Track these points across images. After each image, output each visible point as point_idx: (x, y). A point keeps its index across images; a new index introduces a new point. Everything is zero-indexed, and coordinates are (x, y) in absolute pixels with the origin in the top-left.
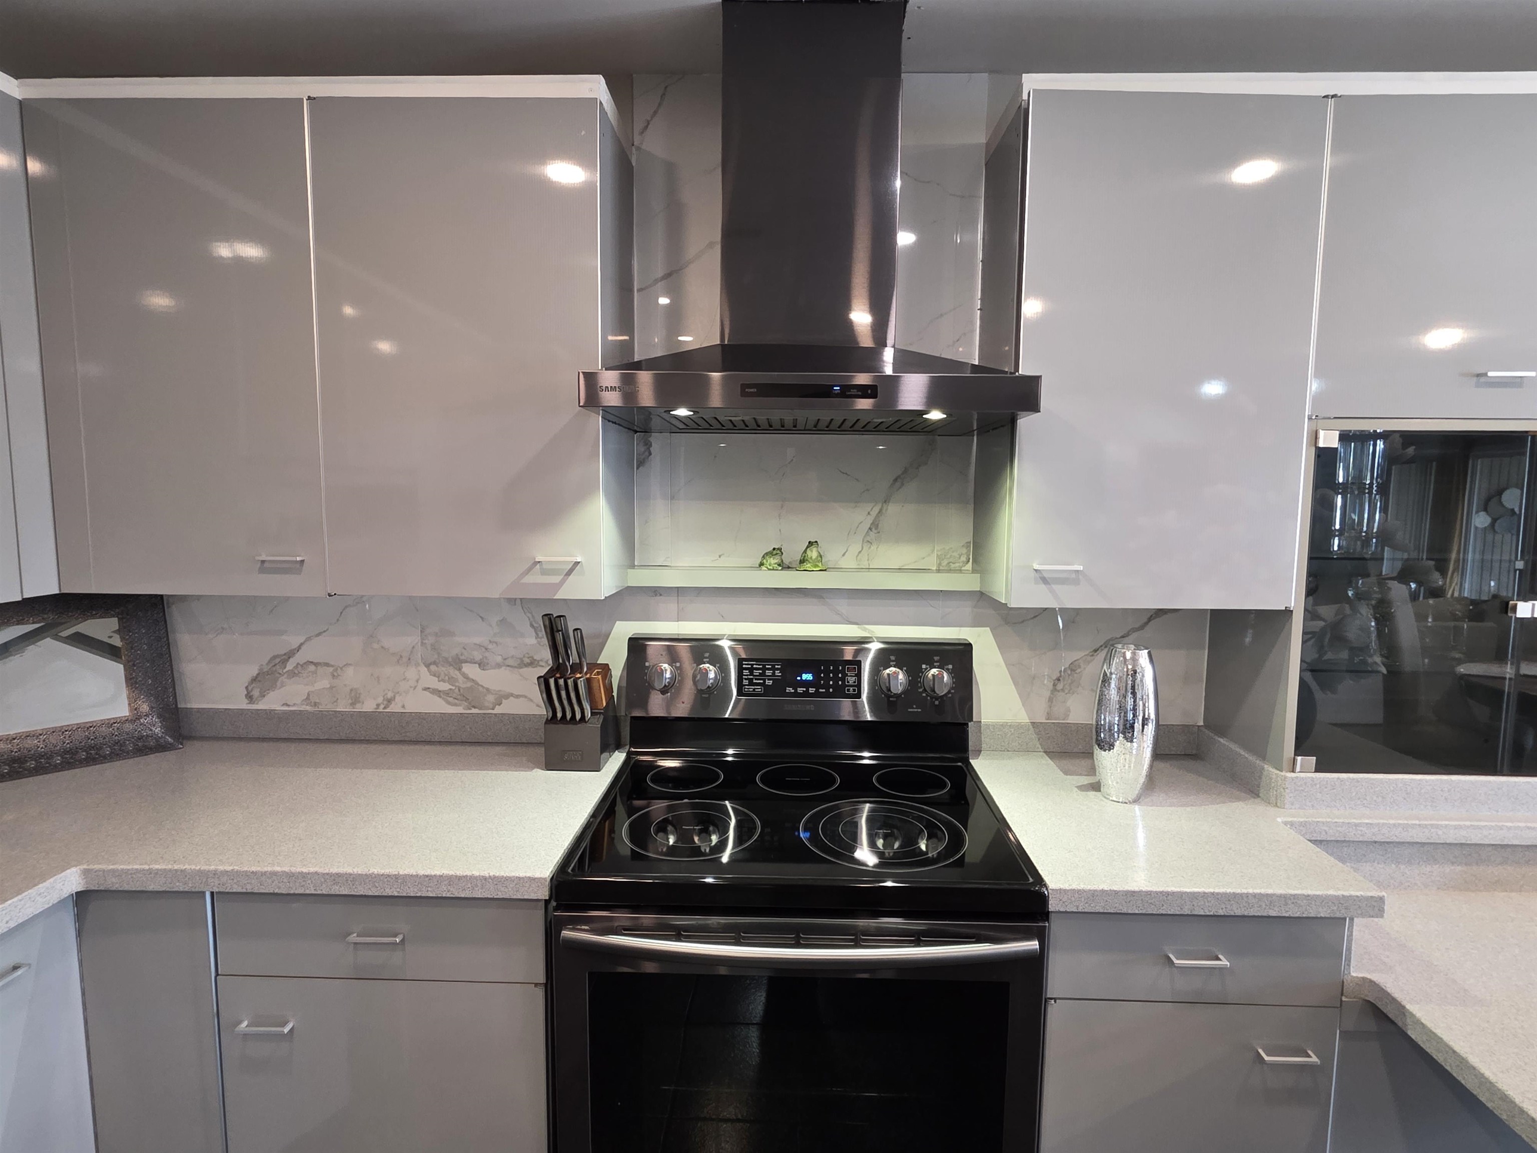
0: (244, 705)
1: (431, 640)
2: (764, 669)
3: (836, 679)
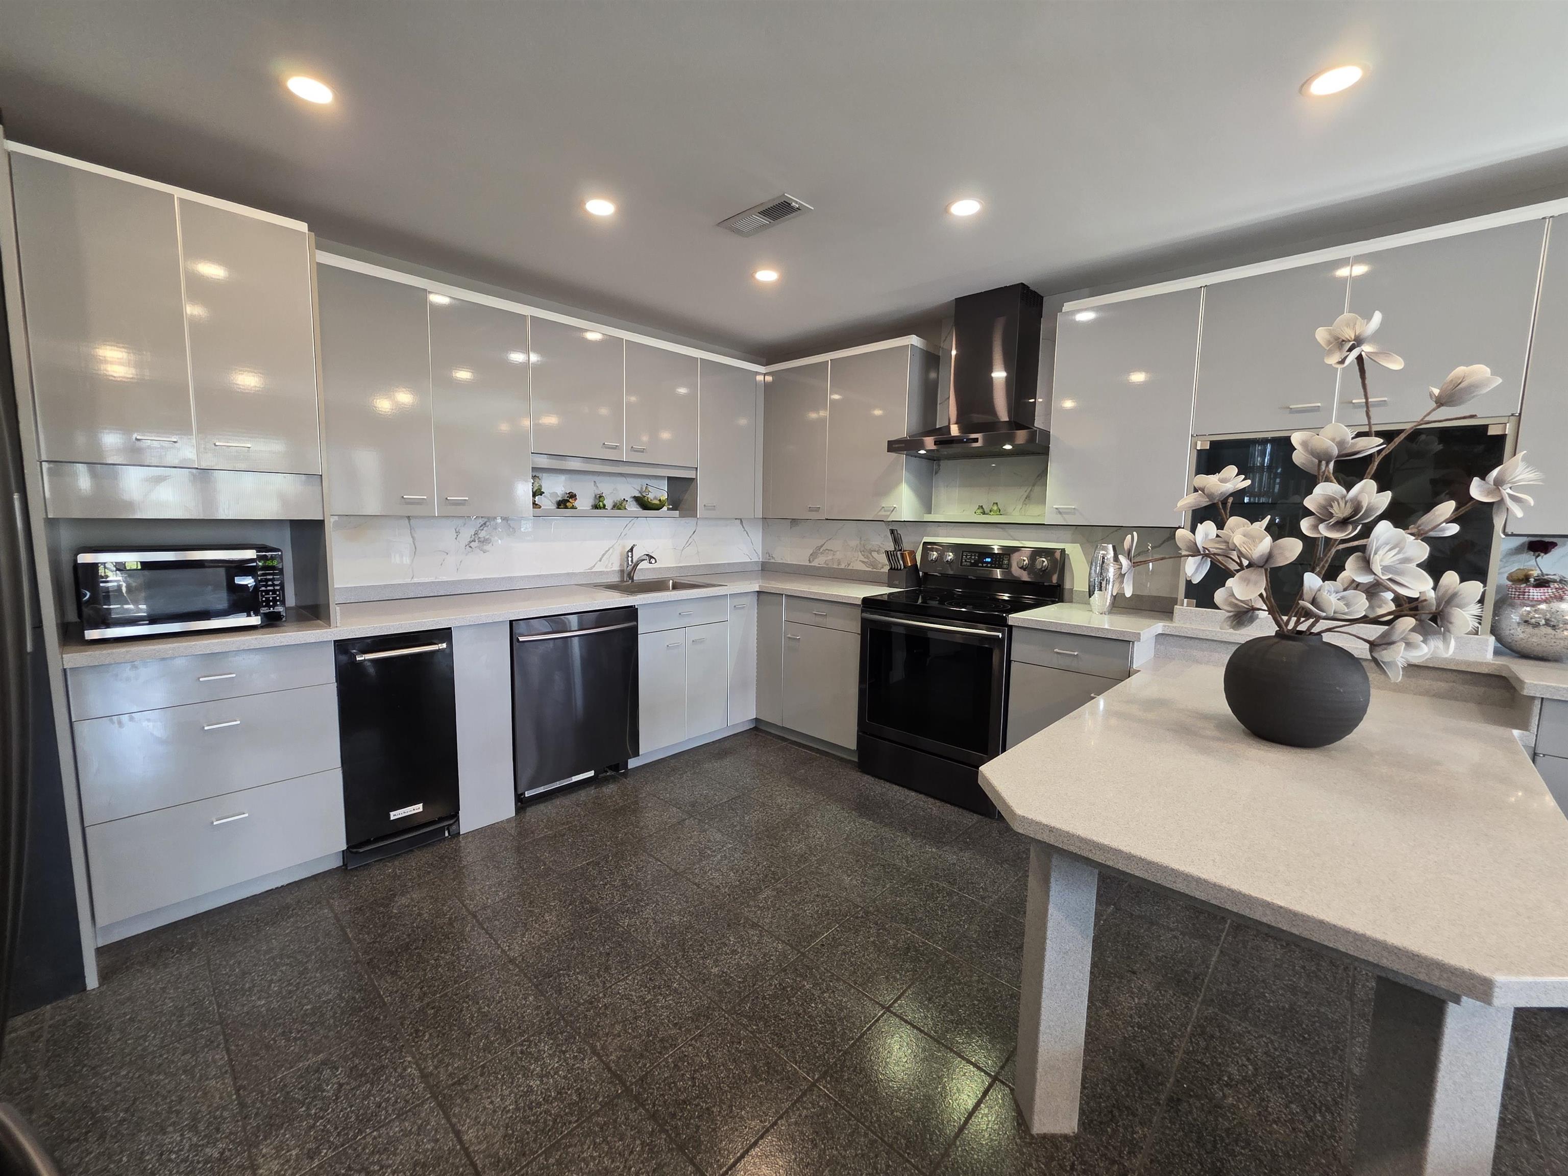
0: (807, 564)
1: (862, 542)
2: (971, 556)
3: (1000, 561)
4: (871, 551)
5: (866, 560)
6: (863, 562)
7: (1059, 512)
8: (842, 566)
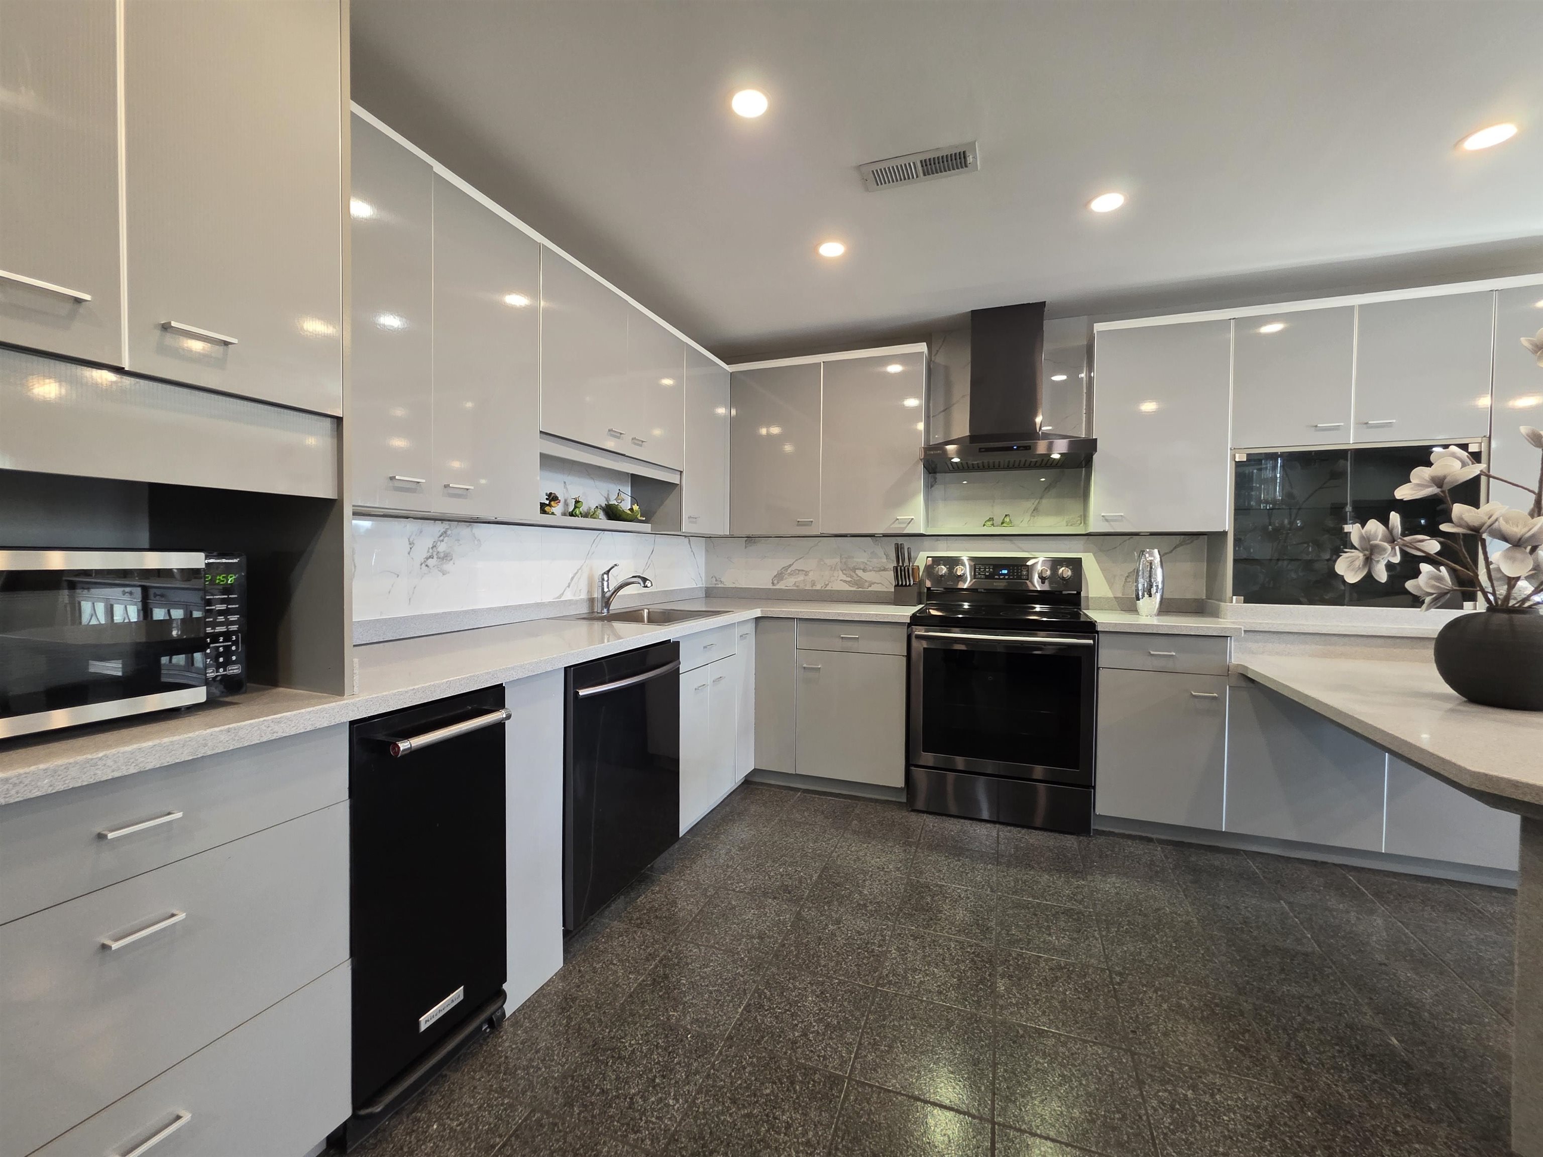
0: (771, 587)
1: (844, 560)
2: (985, 568)
3: (1017, 572)
4: (854, 569)
5: (849, 579)
6: (845, 581)
7: (1106, 519)
8: (818, 587)
